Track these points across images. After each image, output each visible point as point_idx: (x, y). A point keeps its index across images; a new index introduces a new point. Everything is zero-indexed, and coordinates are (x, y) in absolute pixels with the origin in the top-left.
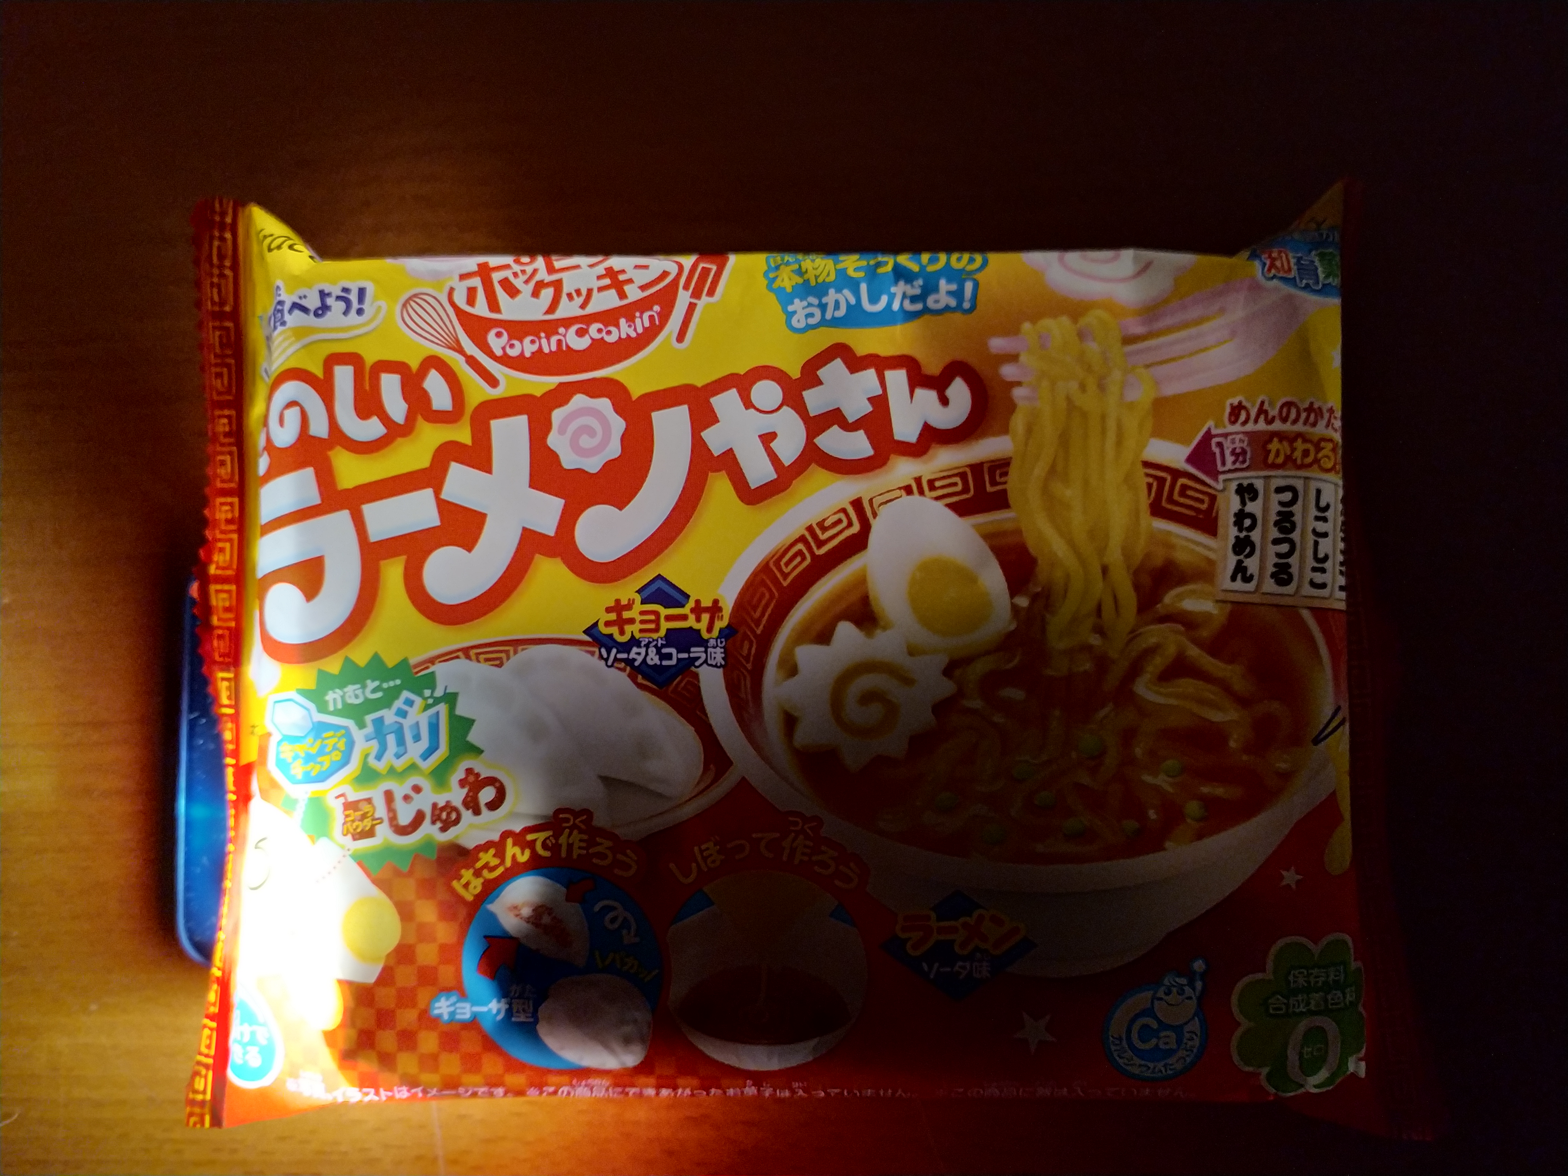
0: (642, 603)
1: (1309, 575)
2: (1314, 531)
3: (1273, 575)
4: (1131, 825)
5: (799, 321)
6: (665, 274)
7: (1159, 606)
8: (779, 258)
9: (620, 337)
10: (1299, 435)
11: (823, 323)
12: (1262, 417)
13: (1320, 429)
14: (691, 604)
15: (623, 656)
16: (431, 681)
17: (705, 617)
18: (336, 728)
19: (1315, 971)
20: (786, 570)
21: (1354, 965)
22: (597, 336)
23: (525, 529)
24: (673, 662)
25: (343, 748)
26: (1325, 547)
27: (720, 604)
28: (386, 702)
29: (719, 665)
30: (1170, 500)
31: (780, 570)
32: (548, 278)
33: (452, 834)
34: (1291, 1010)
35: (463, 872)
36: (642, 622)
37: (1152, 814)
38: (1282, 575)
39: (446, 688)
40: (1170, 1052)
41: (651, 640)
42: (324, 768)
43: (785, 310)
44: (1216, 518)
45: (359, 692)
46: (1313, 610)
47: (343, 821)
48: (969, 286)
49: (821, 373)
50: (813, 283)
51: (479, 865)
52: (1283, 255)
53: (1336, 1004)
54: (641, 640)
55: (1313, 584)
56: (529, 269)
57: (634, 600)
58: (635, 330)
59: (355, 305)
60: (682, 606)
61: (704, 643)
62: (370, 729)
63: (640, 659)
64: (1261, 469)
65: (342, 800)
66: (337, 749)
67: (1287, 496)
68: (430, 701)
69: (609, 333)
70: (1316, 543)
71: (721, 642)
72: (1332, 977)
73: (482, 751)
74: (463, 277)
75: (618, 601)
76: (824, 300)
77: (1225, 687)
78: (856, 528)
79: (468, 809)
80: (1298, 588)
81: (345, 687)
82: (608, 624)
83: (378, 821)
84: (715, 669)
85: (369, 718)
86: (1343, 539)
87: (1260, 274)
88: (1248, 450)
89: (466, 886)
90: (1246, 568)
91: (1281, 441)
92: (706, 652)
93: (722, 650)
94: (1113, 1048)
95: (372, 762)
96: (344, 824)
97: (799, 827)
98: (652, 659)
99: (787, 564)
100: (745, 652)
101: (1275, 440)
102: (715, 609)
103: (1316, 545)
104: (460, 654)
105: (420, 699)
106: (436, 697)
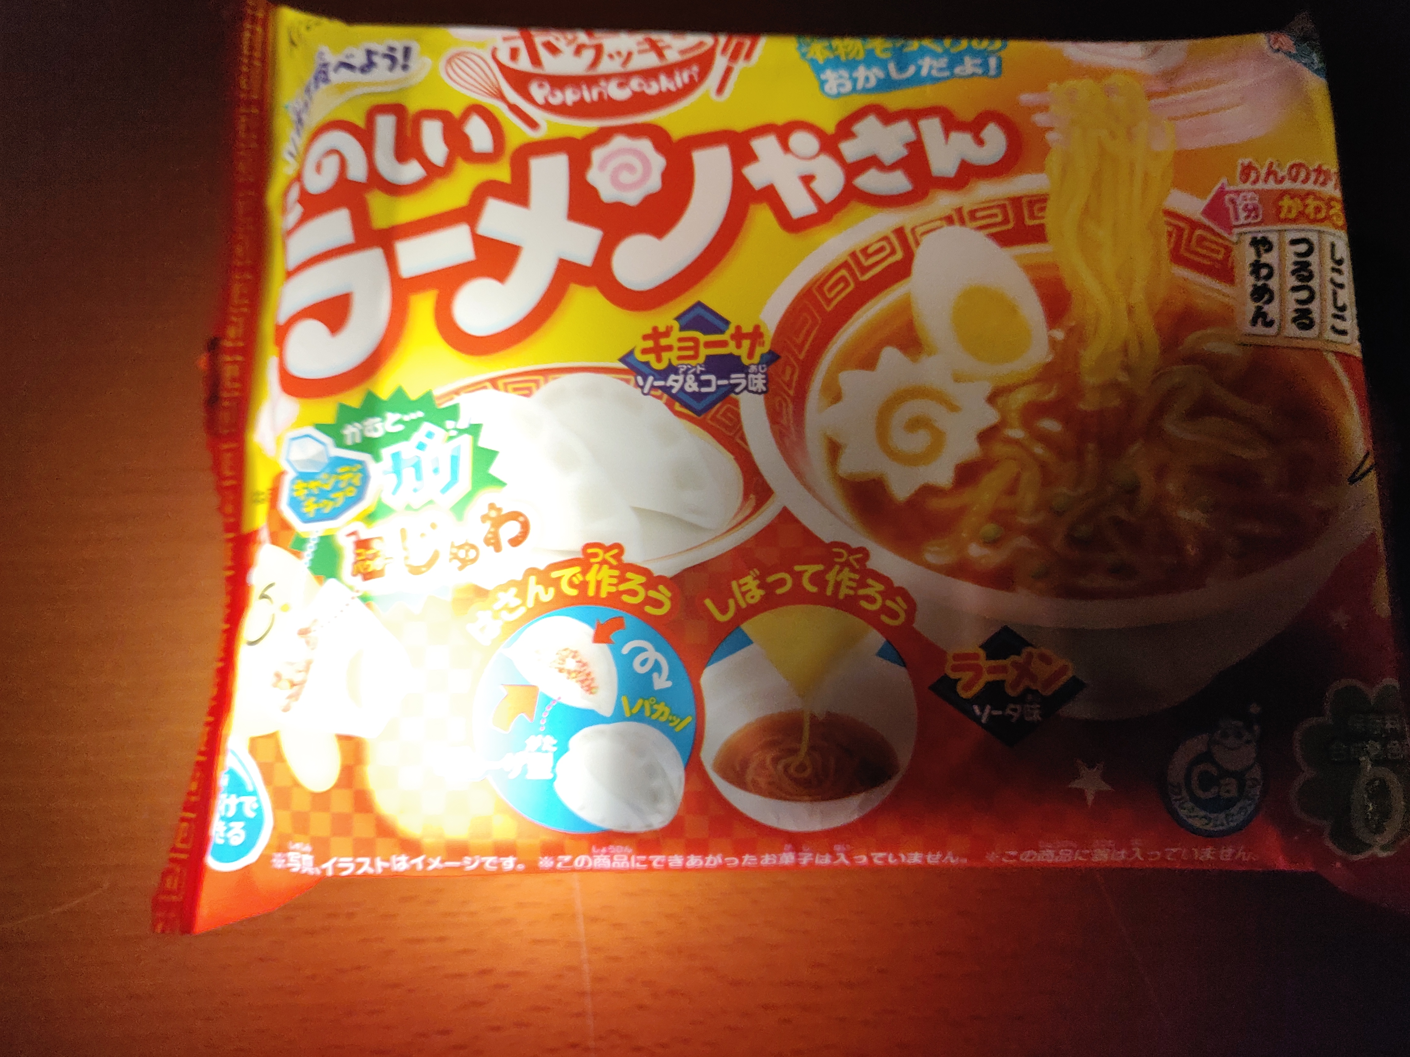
0: (681, 330)
1: (1330, 321)
2: (1332, 281)
3: (1294, 320)
5: (832, 88)
6: (700, 45)
8: (808, 38)
9: (660, 90)
10: (1310, 193)
11: (855, 91)
12: (1272, 177)
13: (1329, 190)
14: (731, 330)
15: (661, 383)
16: (454, 413)
17: (746, 344)
18: (351, 463)
19: (1372, 718)
20: (829, 296)
22: (638, 89)
23: (561, 260)
24: (712, 389)
25: (357, 484)
26: (1342, 297)
27: (761, 330)
28: (406, 435)
29: (760, 390)
30: (1189, 249)
31: (823, 295)
32: (589, 44)
33: (470, 574)
35: (480, 614)
38: (1304, 319)
39: (470, 418)
41: (689, 367)
42: (336, 506)
43: (818, 79)
44: (1233, 267)
45: (379, 426)
47: (353, 560)
49: (857, 128)
50: (844, 58)
51: (497, 606)
54: (679, 366)
55: (1335, 330)
57: (672, 327)
58: (675, 85)
59: (400, 63)
60: (723, 332)
61: (744, 369)
62: (387, 462)
63: (677, 386)
64: (1276, 225)
65: (353, 538)
66: (351, 485)
67: (1303, 248)
68: (453, 433)
69: (649, 86)
71: (763, 368)
72: (1389, 725)
73: (505, 484)
74: (506, 40)
75: (655, 329)
76: (855, 74)
78: (899, 256)
79: (488, 546)
80: (1321, 332)
81: (366, 420)
82: (645, 351)
84: (756, 395)
85: (387, 453)
88: (1260, 206)
89: (483, 630)
90: (1265, 314)
91: (1292, 198)
92: (746, 378)
93: (764, 376)
94: (1174, 797)
96: (353, 563)
97: (843, 560)
98: (690, 386)
99: (831, 289)
100: (787, 378)
101: (1287, 197)
102: (756, 335)
103: (1335, 294)
104: (488, 384)
105: (443, 431)
106: (460, 429)
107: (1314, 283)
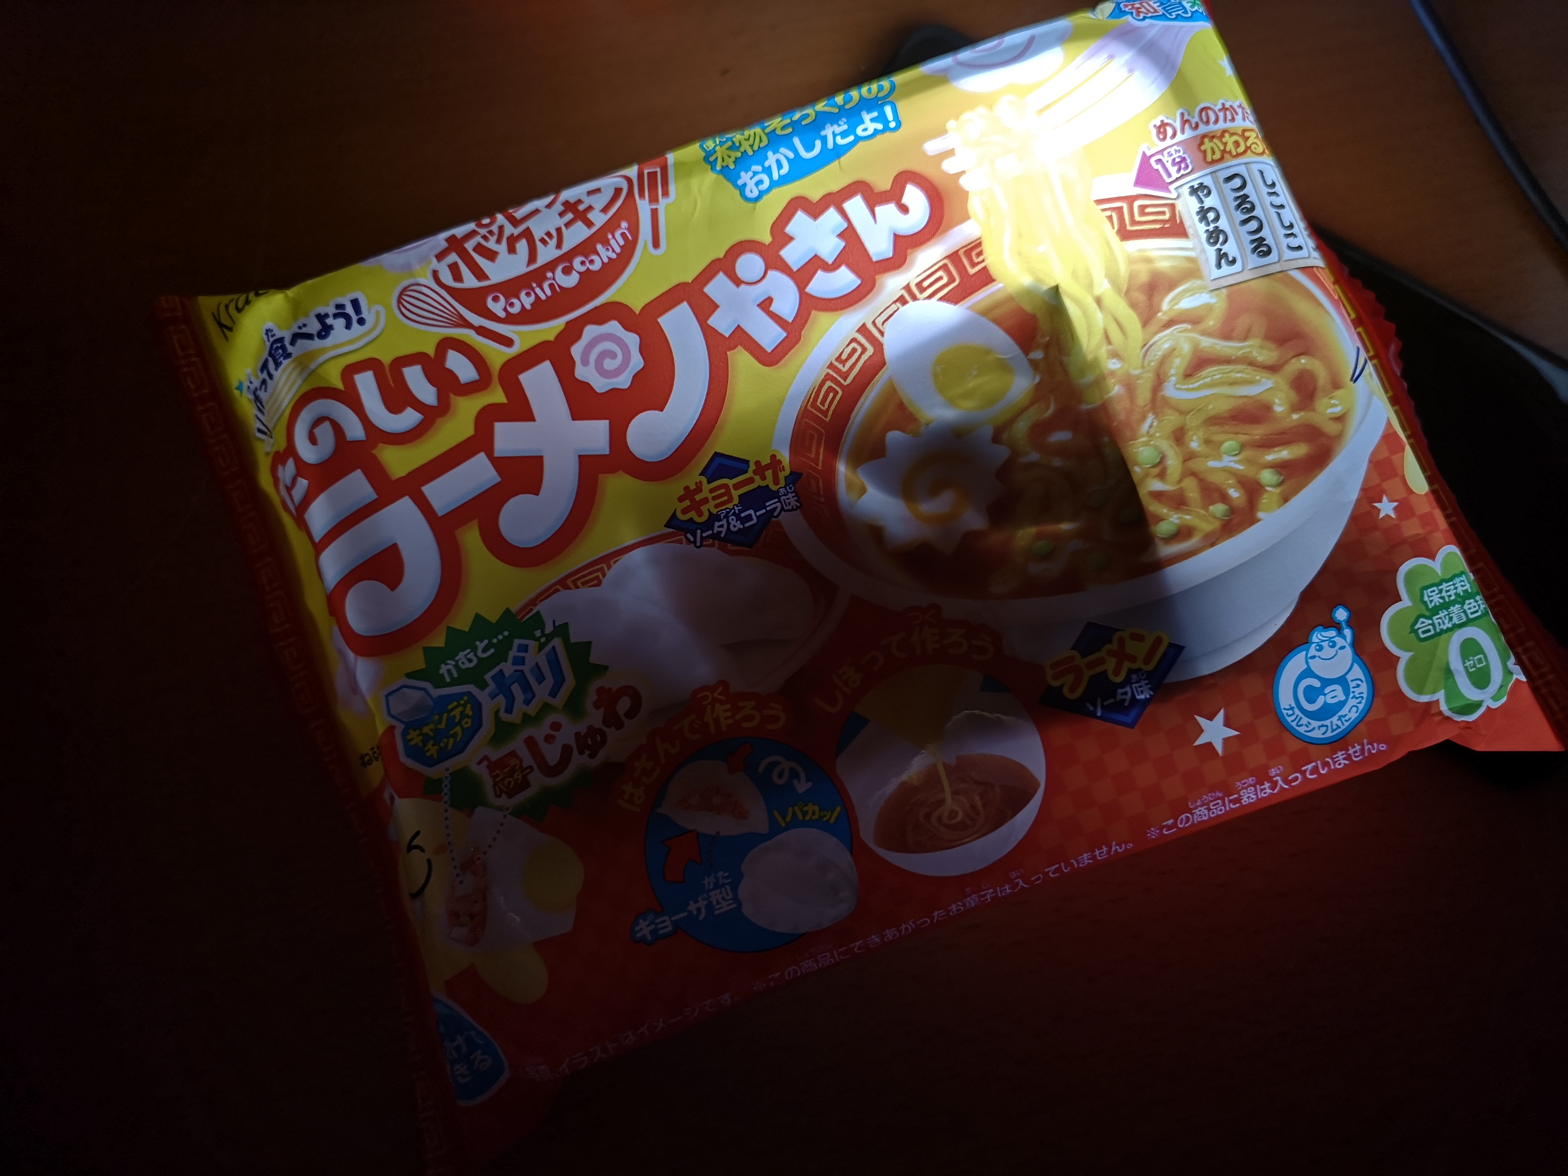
0: (709, 482)
1: (1285, 242)
2: (1272, 205)
3: (1253, 251)
4: (1219, 509)
5: (751, 191)
6: (618, 191)
8: (710, 142)
9: (603, 262)
10: (1224, 132)
11: (774, 185)
12: (1187, 127)
13: (1239, 123)
15: (708, 533)
16: (537, 621)
17: (769, 473)
18: (458, 697)
19: (1444, 587)
20: (824, 408)
22: (584, 268)
23: (581, 457)
25: (470, 714)
26: (1286, 215)
27: (778, 458)
28: (500, 655)
29: (794, 507)
30: (1133, 222)
31: (818, 408)
32: (517, 231)
33: (603, 755)
34: (1438, 629)
35: (624, 787)
36: (715, 498)
37: (1234, 493)
38: (1261, 248)
39: (554, 621)
40: (1341, 704)
41: (728, 510)
42: (458, 741)
43: (735, 186)
44: (1182, 222)
45: (471, 656)
46: (1299, 269)
47: (493, 783)
48: (888, 109)
49: (790, 229)
51: (636, 774)
53: (1475, 613)
54: (719, 513)
55: (1291, 249)
56: (495, 229)
58: (613, 251)
59: (354, 316)
60: (745, 471)
61: (774, 495)
62: (492, 686)
63: (724, 531)
64: (1205, 169)
65: (485, 763)
66: (467, 716)
67: (1237, 182)
68: (543, 640)
69: (592, 262)
71: (790, 488)
72: (1460, 588)
73: (607, 667)
74: (440, 257)
75: (686, 489)
76: (766, 165)
77: (1250, 362)
78: (870, 351)
79: (609, 727)
80: (1279, 255)
81: (457, 655)
82: (685, 511)
83: (529, 770)
84: (793, 512)
85: (488, 677)
88: (1187, 156)
89: (631, 800)
90: (1225, 255)
91: (1211, 140)
92: (779, 501)
93: (794, 494)
94: (1290, 719)
95: (504, 717)
96: (495, 786)
97: (920, 621)
99: (823, 402)
100: (814, 489)
101: (1206, 140)
102: (775, 463)
103: (1279, 214)
104: (557, 587)
105: (533, 642)
106: (547, 634)
107: (1258, 212)
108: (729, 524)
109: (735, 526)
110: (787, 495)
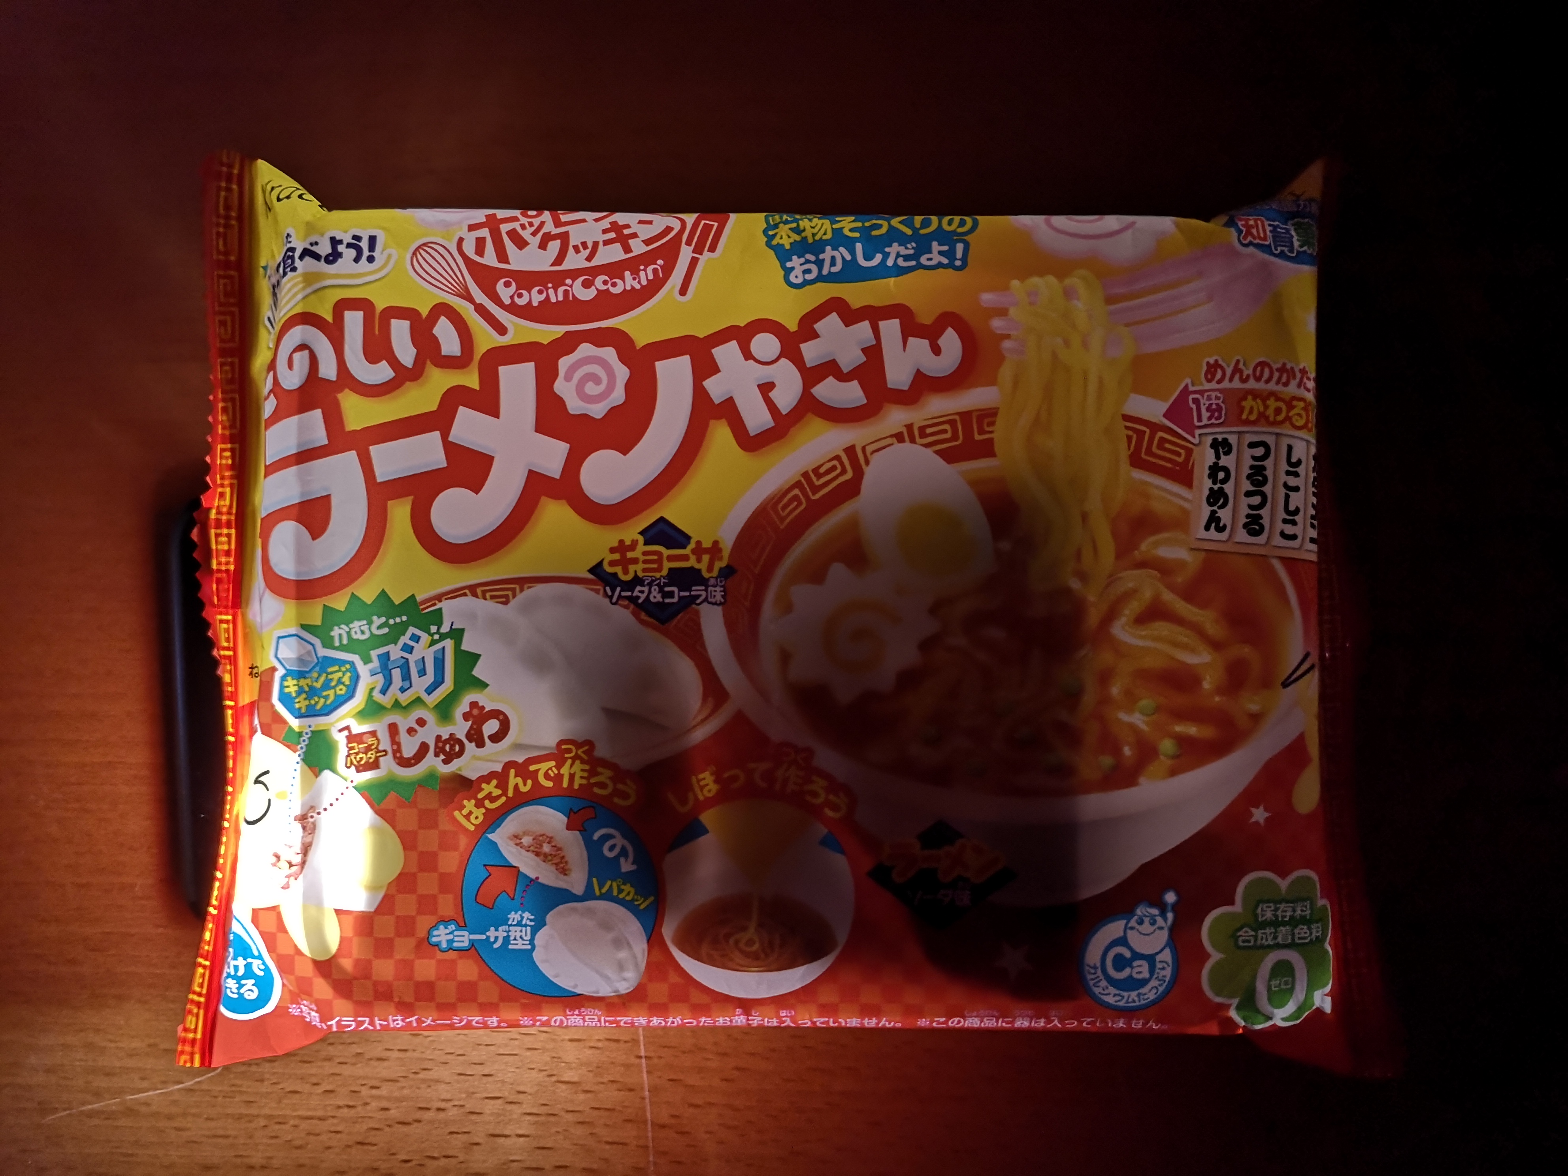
0: (645, 544)
1: (1280, 526)
2: (1285, 485)
3: (1245, 526)
4: (1107, 761)
5: (796, 277)
6: (669, 229)
7: (1136, 552)
8: (777, 217)
9: (625, 289)
10: (1272, 394)
11: (820, 278)
12: (1237, 376)
13: (1292, 389)
14: (692, 545)
15: (627, 594)
16: (437, 617)
17: (706, 558)
18: (341, 663)
19: (1282, 906)
20: (783, 514)
21: (1322, 902)
22: (605, 288)
23: (531, 472)
24: (675, 600)
25: (347, 683)
26: (1296, 500)
27: (721, 545)
28: (392, 638)
29: (718, 602)
30: (1149, 452)
31: (777, 514)
32: (556, 231)
33: (455, 766)
34: (1259, 942)
35: (465, 802)
36: (645, 562)
37: (1127, 751)
38: (1254, 525)
39: (452, 623)
40: (1144, 982)
41: (654, 579)
42: (328, 702)
43: (783, 267)
44: (1191, 470)
45: (365, 628)
46: (1282, 559)
47: (347, 754)
48: (960, 247)
49: (818, 326)
50: (810, 240)
51: (480, 796)
52: (1259, 222)
53: (1305, 938)
54: (644, 579)
55: (1283, 535)
56: (536, 222)
57: (637, 540)
58: (639, 282)
59: (366, 253)
60: (684, 547)
61: (704, 582)
62: (375, 664)
63: (643, 597)
64: (1237, 426)
65: (346, 733)
66: (343, 683)
67: (1260, 451)
68: (436, 637)
69: (614, 285)
70: (1287, 497)
71: (721, 582)
72: (1299, 912)
73: (487, 685)
74: (472, 228)
75: (621, 542)
76: (821, 256)
77: (1198, 630)
78: (849, 475)
79: (470, 741)
80: (1269, 538)
81: (352, 622)
82: (612, 563)
83: (384, 753)
84: (716, 607)
85: (374, 654)
86: (1314, 494)
87: (1237, 241)
88: (1222, 405)
89: (467, 817)
90: (1219, 519)
91: (1254, 399)
92: (706, 590)
93: (722, 589)
94: (1090, 977)
95: (377, 696)
96: (348, 756)
97: (791, 758)
99: (784, 508)
100: (743, 591)
101: (1250, 397)
102: (715, 549)
104: (467, 591)
105: (427, 635)
106: (443, 633)
107: (1267, 489)
108: (650, 592)
109: (655, 597)
110: (716, 586)
